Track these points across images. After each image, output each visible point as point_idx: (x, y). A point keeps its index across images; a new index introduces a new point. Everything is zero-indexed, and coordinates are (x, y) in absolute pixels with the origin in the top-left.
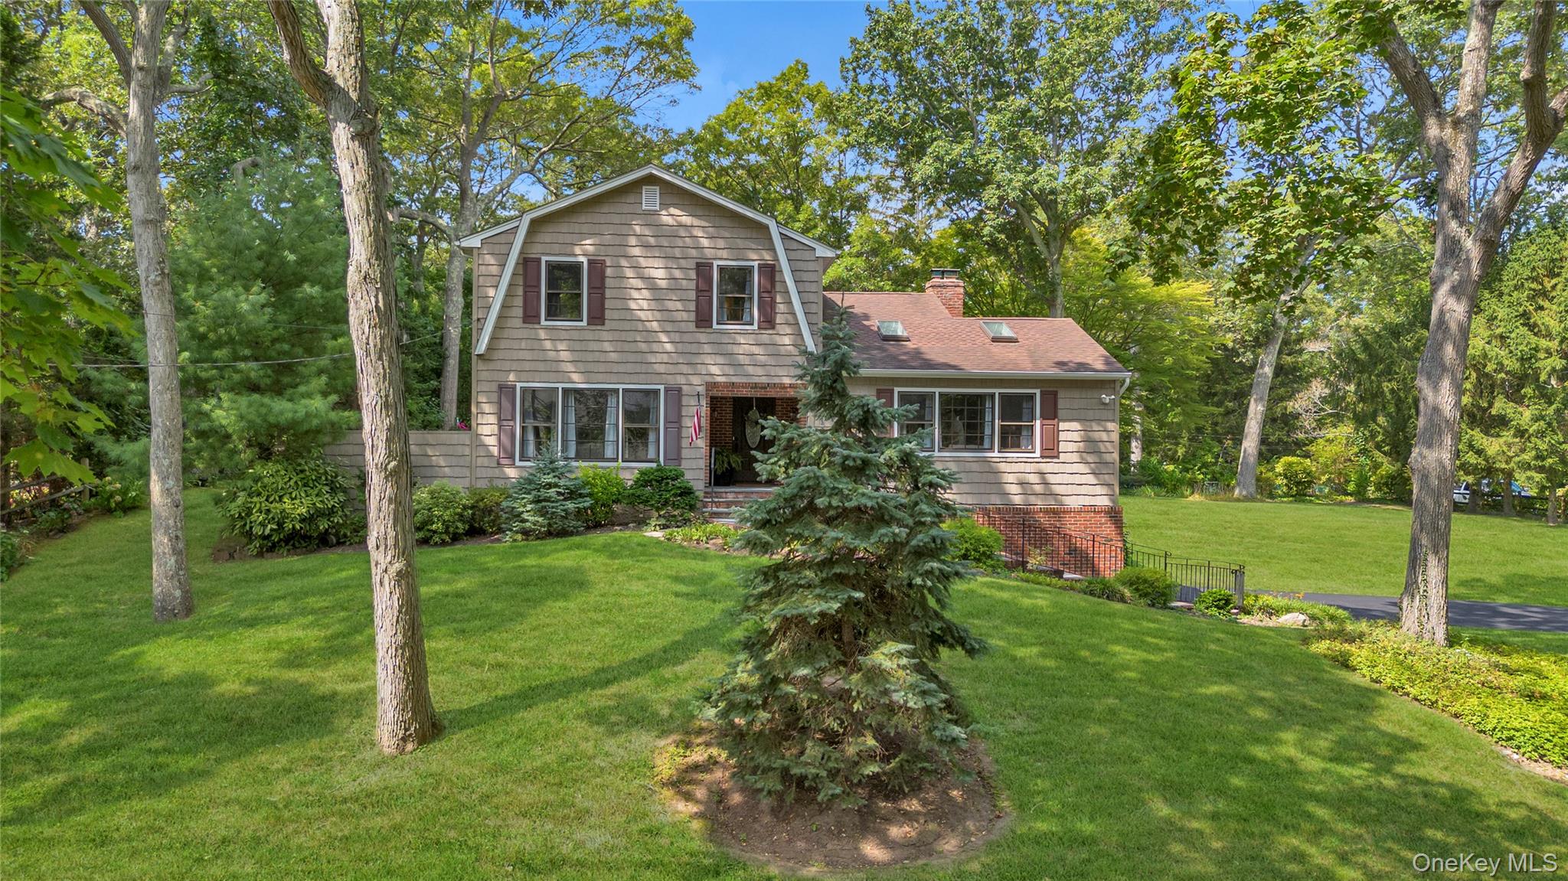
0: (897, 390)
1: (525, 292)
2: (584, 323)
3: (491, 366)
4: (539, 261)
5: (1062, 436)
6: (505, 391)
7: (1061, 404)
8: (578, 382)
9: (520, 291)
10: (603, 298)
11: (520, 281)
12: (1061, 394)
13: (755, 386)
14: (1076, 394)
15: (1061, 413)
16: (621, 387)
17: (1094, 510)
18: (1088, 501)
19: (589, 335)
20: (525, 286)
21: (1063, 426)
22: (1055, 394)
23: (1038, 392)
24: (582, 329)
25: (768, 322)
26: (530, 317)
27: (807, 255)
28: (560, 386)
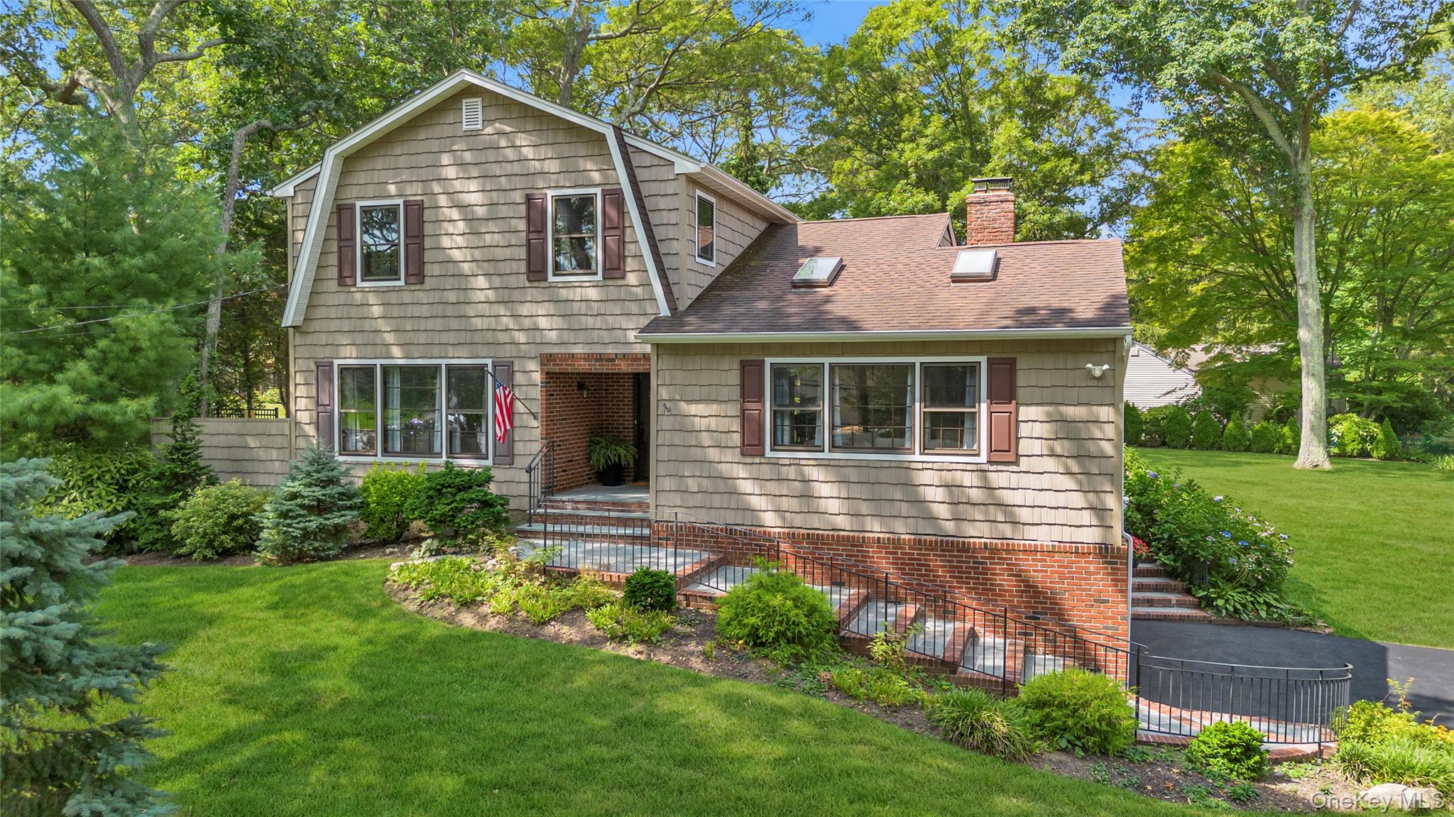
0: (769, 361)
1: (340, 248)
2: (402, 283)
3: (309, 339)
4: (352, 207)
5: (1024, 430)
6: (323, 369)
7: (1022, 379)
8: (398, 357)
9: (334, 246)
10: (422, 249)
11: (334, 233)
12: (1023, 363)
13: (600, 358)
14: (1048, 361)
15: (1021, 393)
16: (443, 362)
17: (1077, 551)
18: (1068, 535)
19: (407, 297)
20: (340, 239)
21: (1026, 412)
22: (1012, 363)
23: (983, 360)
24: (398, 290)
25: (614, 269)
26: (344, 279)
27: (663, 173)
28: (378, 362)
